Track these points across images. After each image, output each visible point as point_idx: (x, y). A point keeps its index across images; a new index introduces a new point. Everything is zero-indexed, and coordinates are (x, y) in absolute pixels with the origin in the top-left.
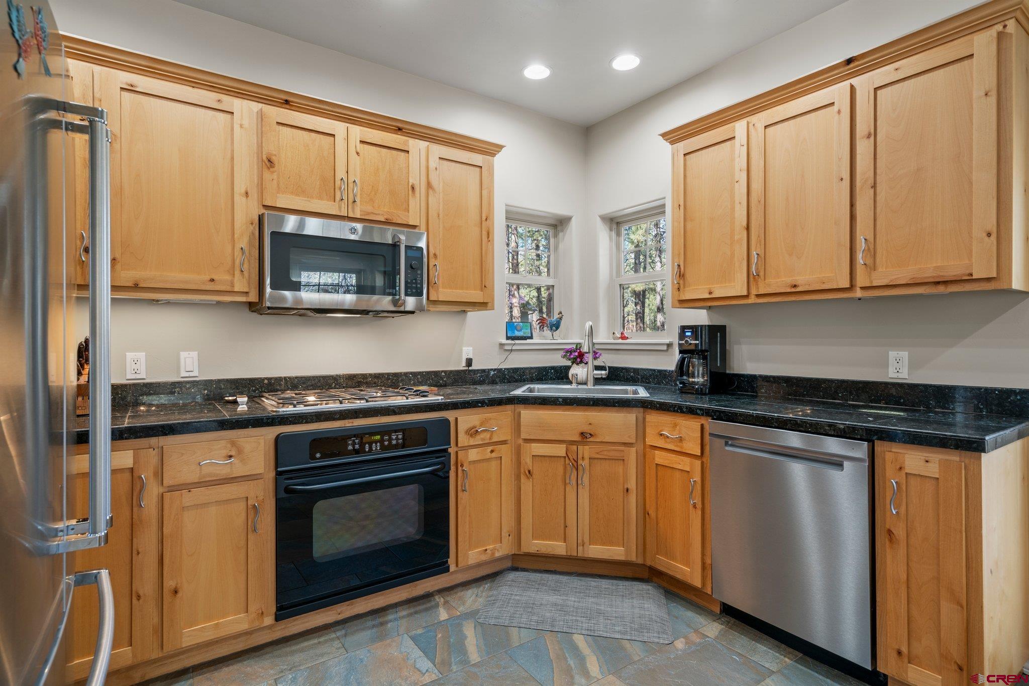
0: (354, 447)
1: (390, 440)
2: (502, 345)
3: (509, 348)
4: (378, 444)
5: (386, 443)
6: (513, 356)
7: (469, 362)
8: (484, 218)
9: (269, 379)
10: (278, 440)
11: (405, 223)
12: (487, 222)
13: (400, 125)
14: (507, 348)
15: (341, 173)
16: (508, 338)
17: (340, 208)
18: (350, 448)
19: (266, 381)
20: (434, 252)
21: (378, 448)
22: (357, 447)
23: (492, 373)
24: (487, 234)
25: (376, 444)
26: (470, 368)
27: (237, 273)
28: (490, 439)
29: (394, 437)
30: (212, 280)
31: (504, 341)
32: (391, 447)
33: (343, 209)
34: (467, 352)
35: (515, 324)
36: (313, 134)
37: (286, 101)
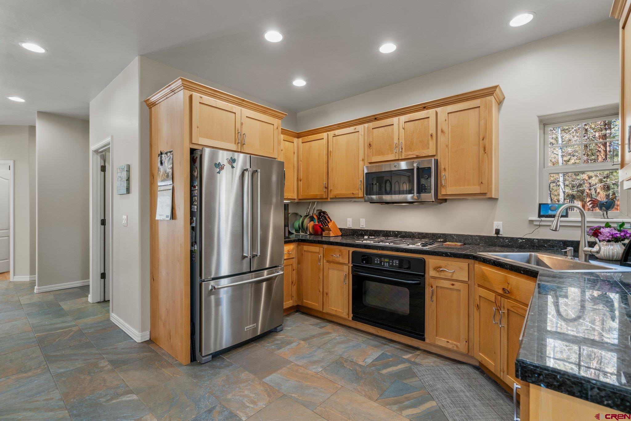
0: (377, 262)
1: (393, 263)
2: (531, 222)
3: (538, 223)
4: (387, 263)
5: (391, 264)
6: (542, 230)
7: (497, 232)
8: (481, 139)
9: (387, 231)
10: (353, 252)
11: (427, 155)
12: (484, 141)
13: (424, 106)
14: (535, 223)
15: (396, 141)
16: (540, 216)
17: (395, 156)
18: (376, 262)
19: (385, 232)
20: (444, 167)
21: (387, 265)
22: (379, 262)
23: (520, 241)
24: (483, 148)
25: (386, 263)
26: (498, 235)
27: (360, 190)
28: (451, 277)
29: (394, 262)
30: (353, 194)
31: (535, 218)
32: (392, 266)
33: (397, 157)
34: (498, 224)
35: (550, 205)
36: (385, 128)
37: (375, 118)
